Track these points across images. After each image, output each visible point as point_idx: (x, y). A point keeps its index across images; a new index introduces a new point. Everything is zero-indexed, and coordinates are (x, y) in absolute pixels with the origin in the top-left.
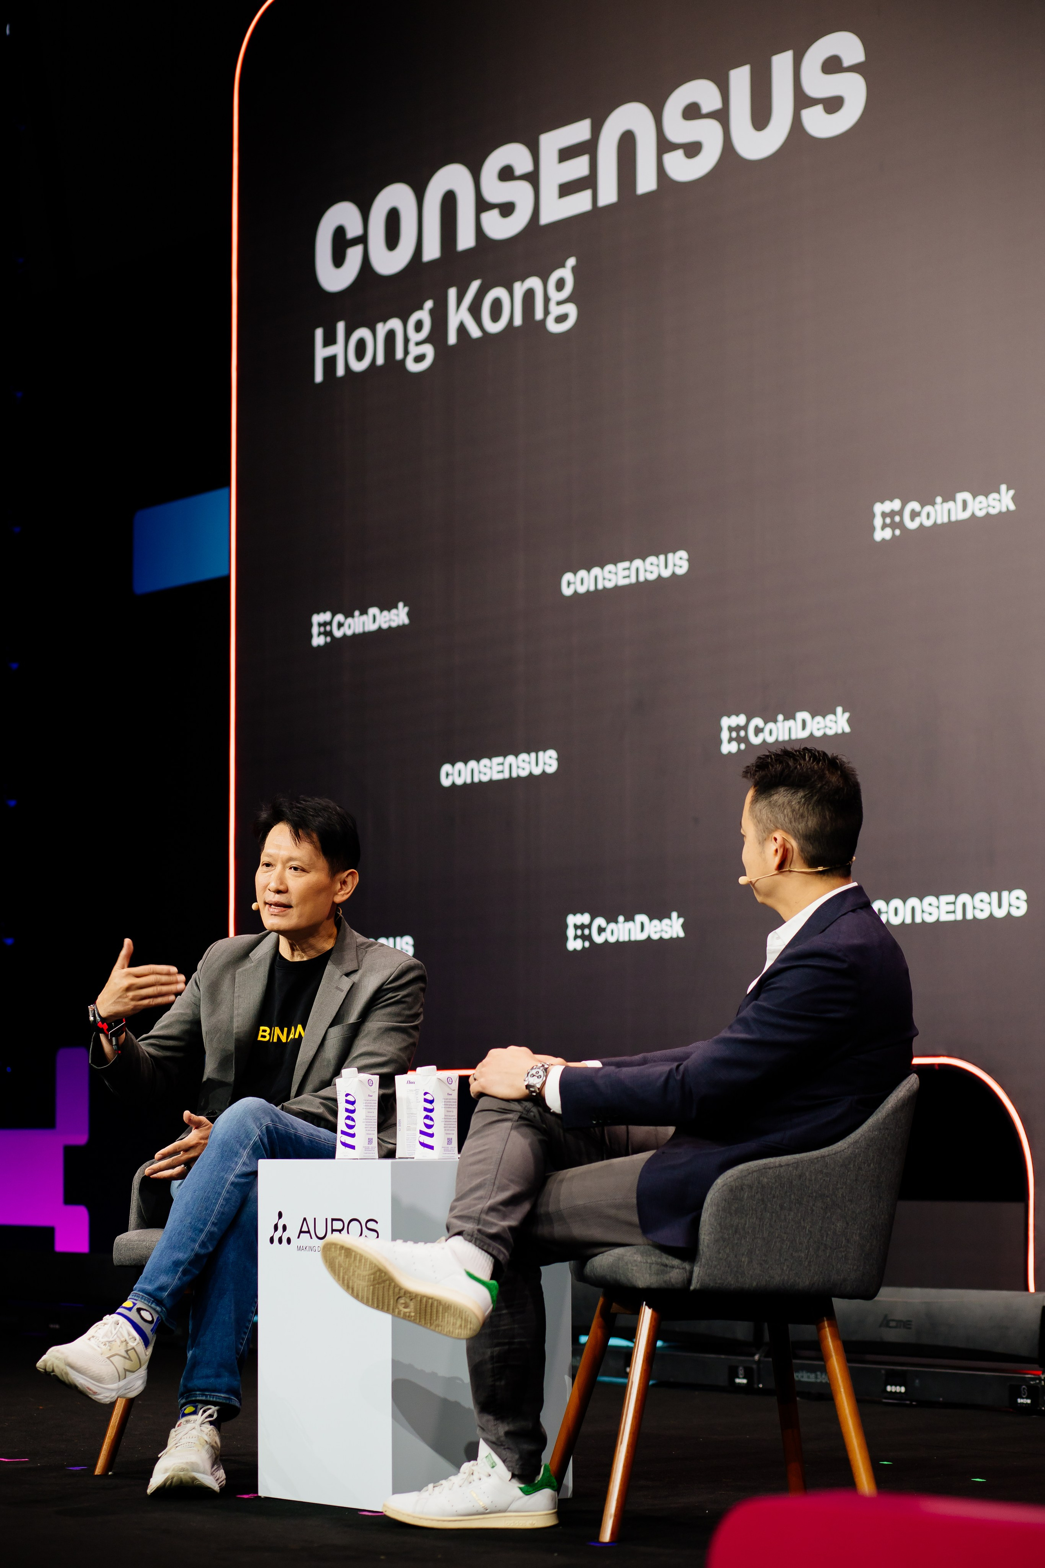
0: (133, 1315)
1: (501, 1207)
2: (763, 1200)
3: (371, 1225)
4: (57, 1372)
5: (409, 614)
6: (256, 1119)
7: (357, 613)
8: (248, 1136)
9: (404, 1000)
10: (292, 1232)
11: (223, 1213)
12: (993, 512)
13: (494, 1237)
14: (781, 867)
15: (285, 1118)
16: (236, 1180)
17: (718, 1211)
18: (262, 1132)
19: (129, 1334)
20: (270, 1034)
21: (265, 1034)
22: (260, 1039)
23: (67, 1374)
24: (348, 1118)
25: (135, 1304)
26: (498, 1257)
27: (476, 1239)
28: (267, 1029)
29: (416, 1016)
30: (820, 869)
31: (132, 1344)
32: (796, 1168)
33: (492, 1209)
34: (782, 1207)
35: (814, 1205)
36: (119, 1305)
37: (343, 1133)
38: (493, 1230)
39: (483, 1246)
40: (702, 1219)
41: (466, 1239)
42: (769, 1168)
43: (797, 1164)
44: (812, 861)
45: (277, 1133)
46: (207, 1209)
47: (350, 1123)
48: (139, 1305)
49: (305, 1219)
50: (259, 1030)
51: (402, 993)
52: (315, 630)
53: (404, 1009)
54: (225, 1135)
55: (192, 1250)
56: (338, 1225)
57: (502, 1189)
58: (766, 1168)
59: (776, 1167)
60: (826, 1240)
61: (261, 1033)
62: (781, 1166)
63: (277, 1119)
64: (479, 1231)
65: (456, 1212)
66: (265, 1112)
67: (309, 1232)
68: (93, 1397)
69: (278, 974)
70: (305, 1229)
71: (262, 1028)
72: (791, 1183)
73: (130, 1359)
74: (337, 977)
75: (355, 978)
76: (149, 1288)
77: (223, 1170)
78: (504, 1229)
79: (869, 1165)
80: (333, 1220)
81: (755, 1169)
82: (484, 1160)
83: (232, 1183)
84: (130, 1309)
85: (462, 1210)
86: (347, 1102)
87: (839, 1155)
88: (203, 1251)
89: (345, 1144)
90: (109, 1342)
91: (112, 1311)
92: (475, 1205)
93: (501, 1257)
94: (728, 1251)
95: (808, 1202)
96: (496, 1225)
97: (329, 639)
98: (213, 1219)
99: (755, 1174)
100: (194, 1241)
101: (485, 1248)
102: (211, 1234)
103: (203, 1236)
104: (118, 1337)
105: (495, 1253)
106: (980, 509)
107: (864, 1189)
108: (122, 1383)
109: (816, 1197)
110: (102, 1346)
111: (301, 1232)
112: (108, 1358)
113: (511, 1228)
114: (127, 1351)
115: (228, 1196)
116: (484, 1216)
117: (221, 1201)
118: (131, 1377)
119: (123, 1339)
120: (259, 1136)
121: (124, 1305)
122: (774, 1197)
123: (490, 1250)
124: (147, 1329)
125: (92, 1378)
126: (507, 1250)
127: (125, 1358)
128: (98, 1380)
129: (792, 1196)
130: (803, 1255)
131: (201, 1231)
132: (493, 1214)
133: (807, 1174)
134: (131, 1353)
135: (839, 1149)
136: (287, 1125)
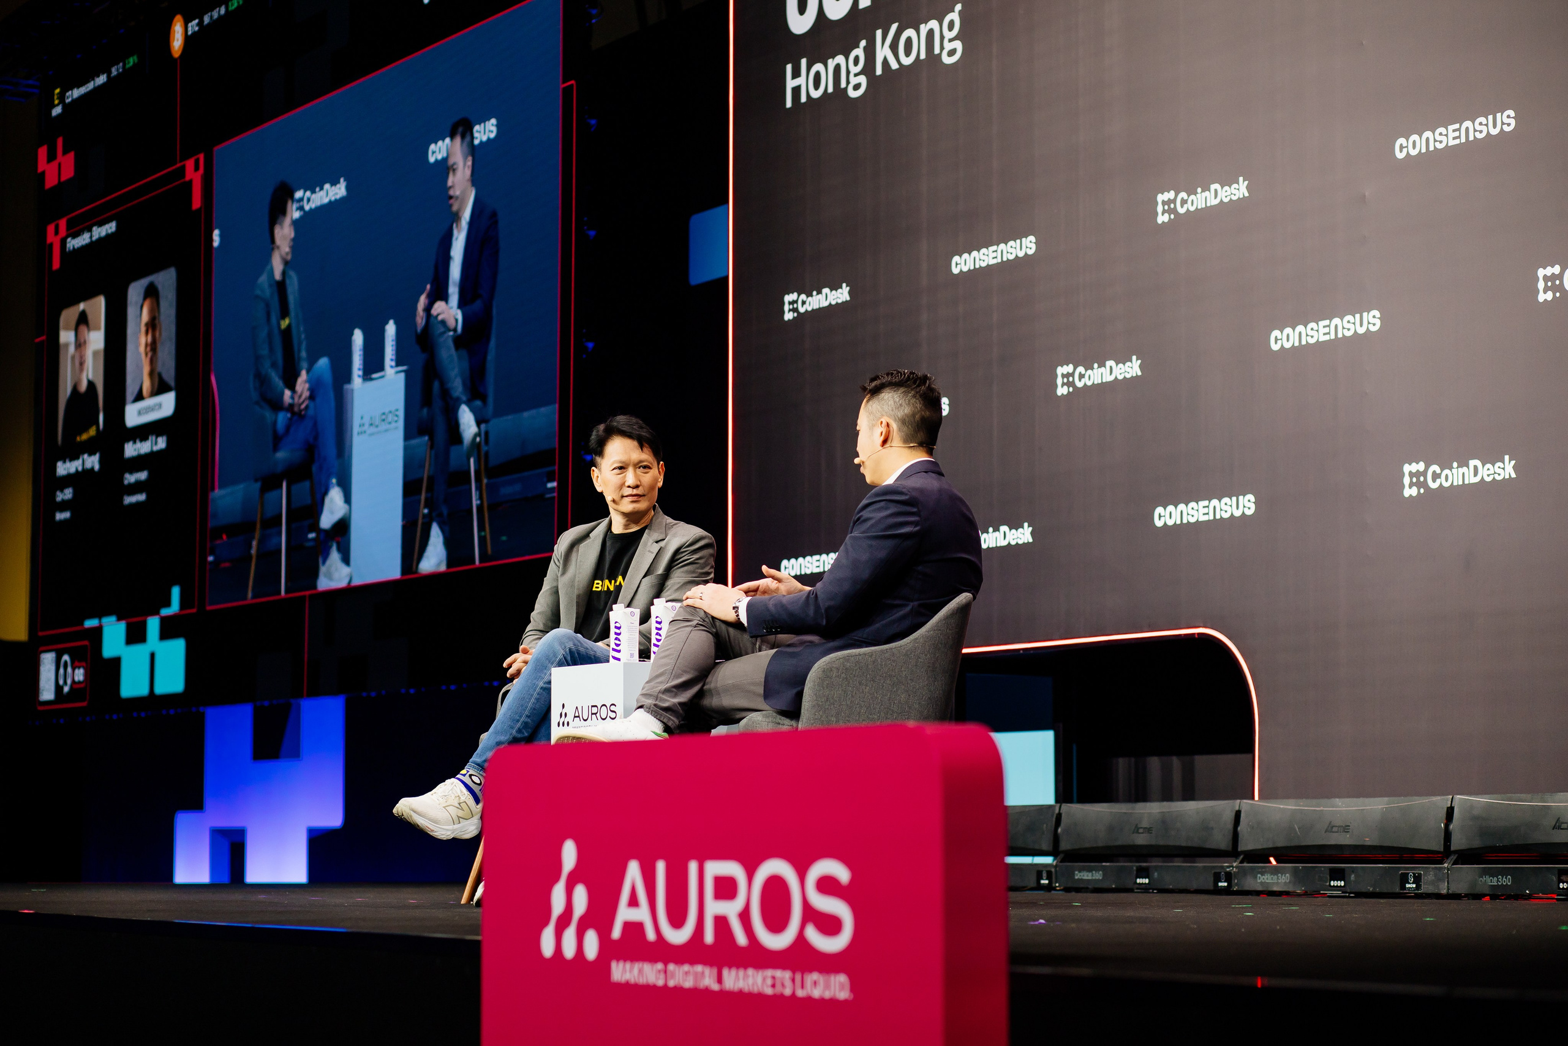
0: (467, 779)
1: (674, 690)
2: (846, 678)
3: (613, 708)
4: (405, 816)
5: (850, 293)
6: (561, 643)
7: (815, 293)
8: (555, 655)
9: (696, 561)
10: (570, 718)
11: (534, 709)
12: (1234, 198)
13: (666, 709)
14: (885, 442)
15: (587, 644)
16: (545, 686)
17: (814, 685)
18: (566, 652)
19: (461, 792)
20: (602, 586)
21: (598, 586)
22: (594, 589)
23: (411, 816)
24: (616, 639)
25: (468, 772)
26: (668, 724)
27: (652, 711)
28: (600, 582)
29: (708, 574)
30: (912, 445)
31: (463, 799)
32: (871, 656)
33: (667, 691)
34: (860, 683)
35: (884, 682)
36: (458, 773)
37: (614, 650)
38: (666, 705)
39: (657, 716)
40: (804, 691)
41: (645, 711)
42: (852, 656)
43: (871, 655)
44: (907, 440)
45: (579, 653)
46: (522, 706)
47: (618, 642)
48: (471, 772)
49: (577, 708)
50: (594, 583)
51: (696, 556)
52: (786, 307)
53: (698, 568)
54: (539, 654)
55: (511, 734)
56: (595, 710)
57: (677, 676)
58: (849, 656)
59: (856, 655)
60: (893, 707)
61: (595, 585)
62: (860, 655)
63: (579, 644)
64: (655, 705)
65: (644, 692)
66: (570, 638)
67: (579, 717)
68: (431, 834)
69: (608, 544)
70: (577, 715)
71: (596, 582)
72: (868, 666)
73: (462, 809)
74: (649, 544)
75: (662, 544)
76: (479, 760)
77: (535, 679)
78: (674, 705)
79: (926, 655)
80: (592, 706)
81: (841, 657)
82: (669, 655)
83: (542, 688)
84: (464, 775)
85: (648, 690)
86: (616, 627)
87: (902, 648)
88: (519, 736)
89: (614, 658)
90: (445, 796)
91: (454, 777)
92: (657, 687)
93: (670, 724)
94: (821, 713)
95: (880, 680)
96: (668, 701)
97: (796, 315)
98: (527, 713)
99: (841, 660)
100: (512, 728)
101: (658, 717)
102: (526, 724)
103: (519, 725)
104: (453, 793)
105: (665, 721)
106: (1226, 197)
107: (922, 672)
108: (456, 826)
109: (886, 676)
110: (440, 799)
111: (575, 717)
112: (444, 807)
113: (680, 704)
114: (459, 804)
115: (538, 697)
116: (661, 695)
117: (533, 700)
118: (464, 823)
119: (457, 795)
120: (563, 655)
121: (461, 772)
122: (855, 676)
123: (662, 719)
124: (476, 789)
125: (430, 820)
126: (677, 718)
127: (457, 808)
128: (435, 821)
129: (868, 676)
130: (876, 717)
131: (518, 721)
132: (668, 694)
133: (879, 660)
134: (464, 805)
135: (903, 644)
136: (587, 649)
